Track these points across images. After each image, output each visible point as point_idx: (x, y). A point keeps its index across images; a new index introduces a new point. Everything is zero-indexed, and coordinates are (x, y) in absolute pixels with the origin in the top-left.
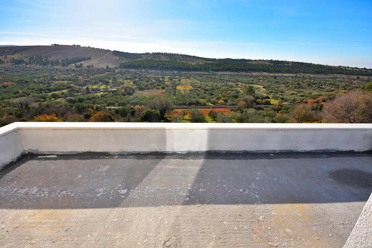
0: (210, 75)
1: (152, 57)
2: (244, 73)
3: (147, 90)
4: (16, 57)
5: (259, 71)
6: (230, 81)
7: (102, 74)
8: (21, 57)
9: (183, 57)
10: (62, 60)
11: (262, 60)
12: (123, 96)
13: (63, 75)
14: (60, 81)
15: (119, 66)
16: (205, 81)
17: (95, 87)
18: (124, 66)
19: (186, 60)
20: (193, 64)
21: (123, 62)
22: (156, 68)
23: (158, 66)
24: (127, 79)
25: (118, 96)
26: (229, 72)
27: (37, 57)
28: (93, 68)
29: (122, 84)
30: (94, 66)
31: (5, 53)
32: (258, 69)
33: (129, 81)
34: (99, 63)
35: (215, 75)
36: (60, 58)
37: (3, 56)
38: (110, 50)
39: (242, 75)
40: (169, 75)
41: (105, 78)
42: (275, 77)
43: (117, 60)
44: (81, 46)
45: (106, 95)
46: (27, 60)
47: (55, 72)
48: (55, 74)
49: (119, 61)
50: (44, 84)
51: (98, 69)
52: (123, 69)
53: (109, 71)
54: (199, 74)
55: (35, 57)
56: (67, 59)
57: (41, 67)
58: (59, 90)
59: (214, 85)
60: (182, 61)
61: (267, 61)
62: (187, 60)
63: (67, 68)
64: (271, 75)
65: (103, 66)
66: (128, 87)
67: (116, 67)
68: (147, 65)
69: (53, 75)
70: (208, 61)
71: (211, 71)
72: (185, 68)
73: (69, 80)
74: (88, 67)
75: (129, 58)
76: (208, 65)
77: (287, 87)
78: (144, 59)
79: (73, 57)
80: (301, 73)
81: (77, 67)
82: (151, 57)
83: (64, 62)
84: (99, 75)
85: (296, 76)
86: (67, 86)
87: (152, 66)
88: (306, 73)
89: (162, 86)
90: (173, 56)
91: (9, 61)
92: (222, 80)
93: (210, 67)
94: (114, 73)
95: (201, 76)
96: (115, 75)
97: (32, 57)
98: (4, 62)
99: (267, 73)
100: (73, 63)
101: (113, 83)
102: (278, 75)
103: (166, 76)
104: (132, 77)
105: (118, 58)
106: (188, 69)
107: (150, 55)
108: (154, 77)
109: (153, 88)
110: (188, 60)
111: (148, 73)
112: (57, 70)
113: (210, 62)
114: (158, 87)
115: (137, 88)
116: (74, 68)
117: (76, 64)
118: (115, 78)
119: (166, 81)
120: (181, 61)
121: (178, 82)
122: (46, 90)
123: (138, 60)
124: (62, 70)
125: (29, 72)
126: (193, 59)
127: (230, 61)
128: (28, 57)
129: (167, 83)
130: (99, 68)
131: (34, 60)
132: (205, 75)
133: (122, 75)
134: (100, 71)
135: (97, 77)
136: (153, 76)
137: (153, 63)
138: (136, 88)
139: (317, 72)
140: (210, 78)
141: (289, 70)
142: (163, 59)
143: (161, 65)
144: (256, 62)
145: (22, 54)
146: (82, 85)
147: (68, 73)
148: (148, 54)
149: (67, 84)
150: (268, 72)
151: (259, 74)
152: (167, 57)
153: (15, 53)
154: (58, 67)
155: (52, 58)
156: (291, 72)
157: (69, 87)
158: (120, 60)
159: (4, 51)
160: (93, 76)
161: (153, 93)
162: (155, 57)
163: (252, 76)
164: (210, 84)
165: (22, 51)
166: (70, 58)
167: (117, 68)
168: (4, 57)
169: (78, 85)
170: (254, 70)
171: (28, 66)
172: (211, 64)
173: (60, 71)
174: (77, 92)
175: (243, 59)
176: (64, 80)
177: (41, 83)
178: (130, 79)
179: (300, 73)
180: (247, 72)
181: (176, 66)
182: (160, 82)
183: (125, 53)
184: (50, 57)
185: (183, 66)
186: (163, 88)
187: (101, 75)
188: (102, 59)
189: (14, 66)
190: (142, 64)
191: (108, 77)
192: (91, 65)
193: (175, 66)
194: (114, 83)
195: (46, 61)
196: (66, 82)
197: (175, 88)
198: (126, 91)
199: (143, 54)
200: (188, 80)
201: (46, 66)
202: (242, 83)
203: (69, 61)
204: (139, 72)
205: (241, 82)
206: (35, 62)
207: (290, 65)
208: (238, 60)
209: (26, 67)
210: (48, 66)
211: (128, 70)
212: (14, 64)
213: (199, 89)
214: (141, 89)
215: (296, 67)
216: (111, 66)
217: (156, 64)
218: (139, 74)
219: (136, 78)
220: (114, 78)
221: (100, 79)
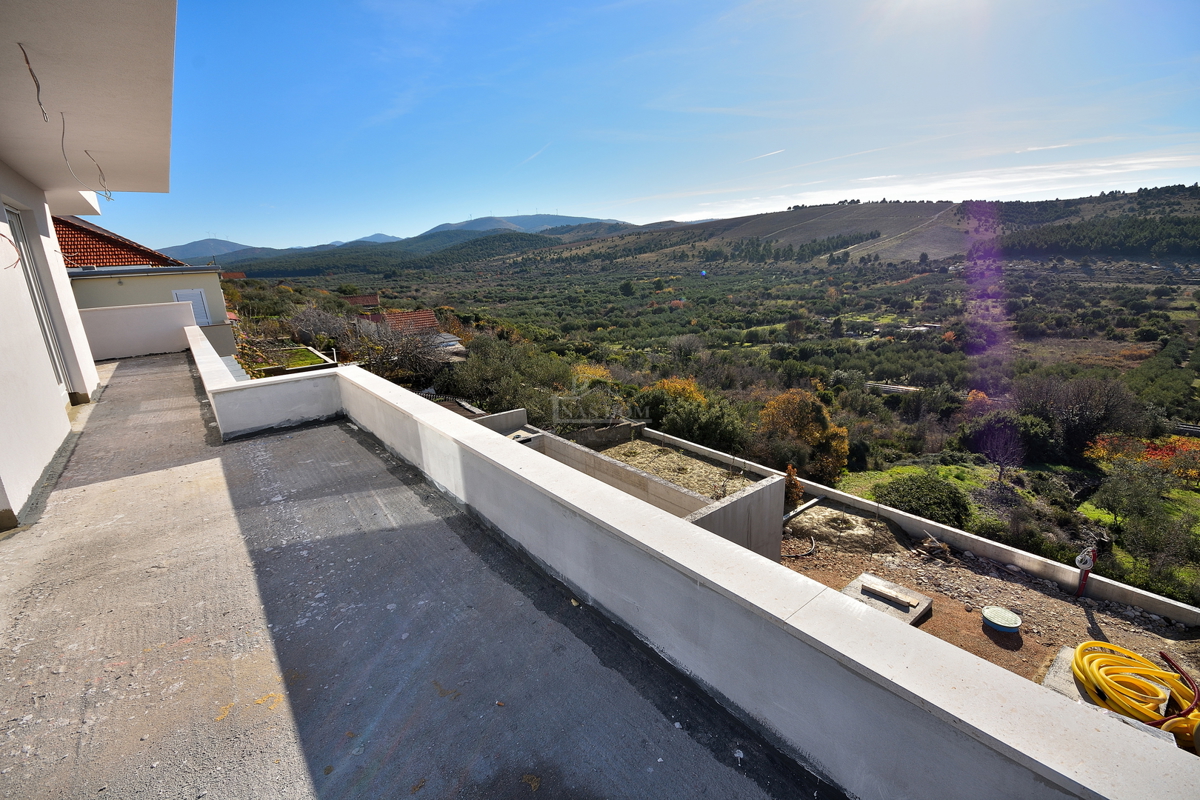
1: (1131, 209)
3: (1056, 340)
7: (897, 280)
8: (721, 244)
10: (802, 246)
12: (939, 355)
13: (791, 285)
14: (779, 301)
17: (863, 319)
18: (985, 251)
21: (988, 236)
22: (1137, 252)
23: (1152, 242)
24: (983, 296)
25: (922, 353)
27: (751, 242)
28: (877, 263)
29: (959, 312)
30: (881, 256)
31: (696, 237)
33: (989, 302)
34: (900, 247)
36: (799, 240)
37: (689, 243)
38: (951, 202)
41: (905, 291)
43: (967, 232)
44: (862, 202)
45: (884, 344)
46: (728, 251)
47: (776, 278)
48: (774, 283)
49: (972, 234)
50: (744, 306)
51: (890, 265)
52: (979, 262)
53: (924, 271)
55: (745, 243)
56: (815, 241)
57: (751, 264)
58: (769, 323)
63: (808, 266)
65: (912, 254)
66: (974, 325)
68: (1092, 241)
69: (769, 286)
73: (802, 298)
74: (862, 259)
75: (1019, 220)
78: (1087, 218)
79: (831, 237)
81: (832, 261)
82: (1127, 206)
83: (803, 251)
84: (889, 284)
86: (790, 312)
87: (1121, 244)
89: (1145, 325)
91: (696, 253)
94: (943, 276)
96: (943, 282)
97: (741, 242)
98: (688, 256)
100: (827, 250)
101: (924, 309)
103: (1183, 287)
104: (1007, 288)
105: (973, 223)
107: (1122, 202)
108: (1114, 290)
109: (1092, 332)
112: (783, 271)
114: (1118, 331)
115: (1015, 328)
116: (824, 265)
117: (831, 255)
118: (938, 294)
119: (1176, 309)
122: (742, 321)
123: (1058, 223)
124: (794, 272)
125: (726, 278)
128: (733, 244)
129: (1178, 316)
130: (895, 262)
131: (743, 250)
133: (970, 282)
134: (895, 271)
135: (879, 290)
136: (1114, 285)
137: (1130, 231)
138: (1006, 330)
142: (1191, 210)
143: (1169, 236)
145: (724, 238)
146: (827, 313)
147: (806, 278)
148: (1112, 196)
149: (792, 308)
153: (711, 235)
154: (787, 264)
155: (781, 241)
157: (793, 317)
158: (976, 230)
159: (694, 234)
160: (868, 286)
161: (1084, 353)
165: (726, 229)
166: (822, 237)
167: (956, 259)
168: (691, 245)
169: (817, 313)
171: (727, 264)
173: (787, 276)
174: (809, 330)
176: (789, 298)
177: (739, 304)
178: (995, 296)
182: (1140, 309)
184: (777, 241)
186: (1147, 337)
187: (895, 284)
188: (914, 234)
189: (702, 266)
190: (1067, 241)
191: (917, 288)
192: (874, 255)
194: (929, 308)
195: (766, 250)
196: (790, 303)
198: (958, 338)
199: (1091, 200)
201: (762, 264)
203: (817, 248)
204: (1046, 269)
206: (743, 254)
209: (723, 268)
210: (766, 263)
211: (999, 263)
212: (704, 262)
214: (1031, 334)
216: (936, 253)
217: (1146, 233)
218: (1045, 278)
219: (1023, 291)
220: (933, 292)
221: (887, 296)
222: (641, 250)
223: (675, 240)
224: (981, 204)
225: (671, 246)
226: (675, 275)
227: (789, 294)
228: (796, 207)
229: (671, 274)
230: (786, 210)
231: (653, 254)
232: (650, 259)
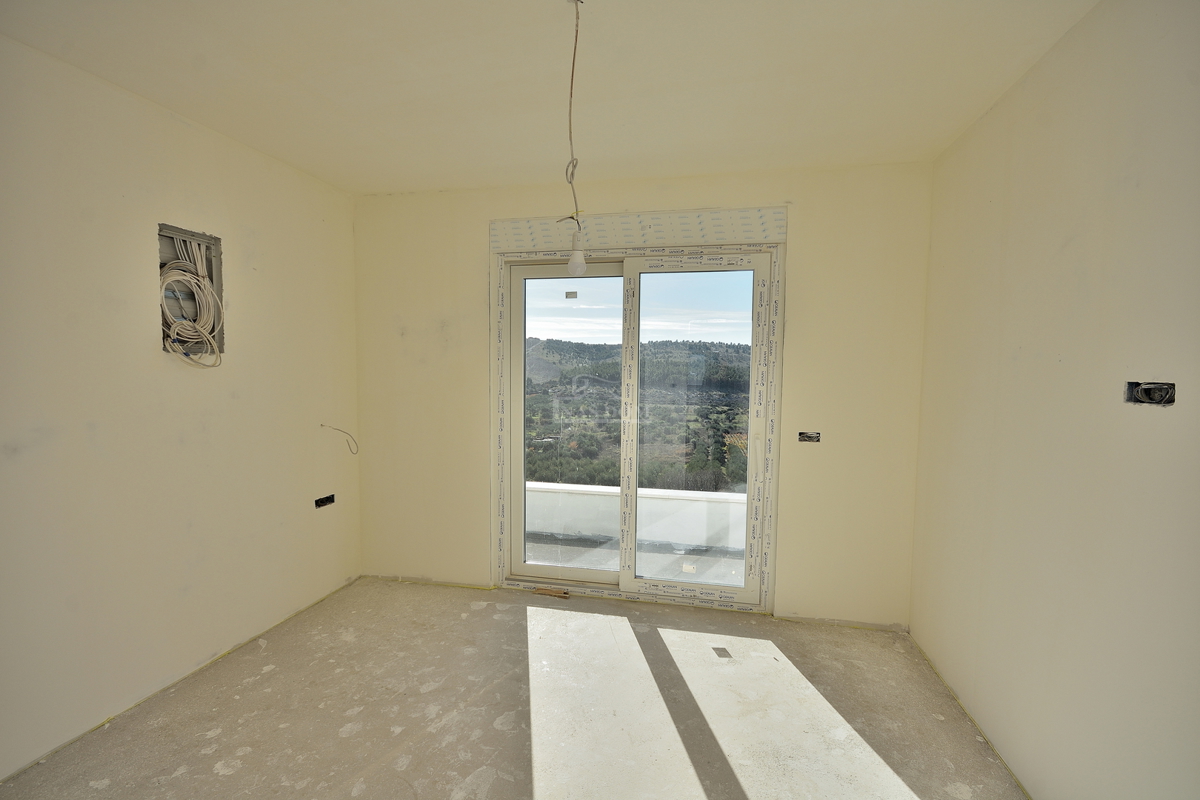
9: (738, 352)
12: (573, 460)
15: (557, 380)
66: (584, 436)
67: (550, 382)
89: (681, 432)
94: (546, 396)
104: (592, 407)
105: (557, 357)
118: (549, 411)
119: (691, 421)
121: (727, 423)
138: (604, 438)
158: (560, 362)
161: (658, 453)
167: (552, 384)
186: (685, 440)
197: (720, 439)
198: (579, 447)
218: (612, 400)
220: (544, 410)
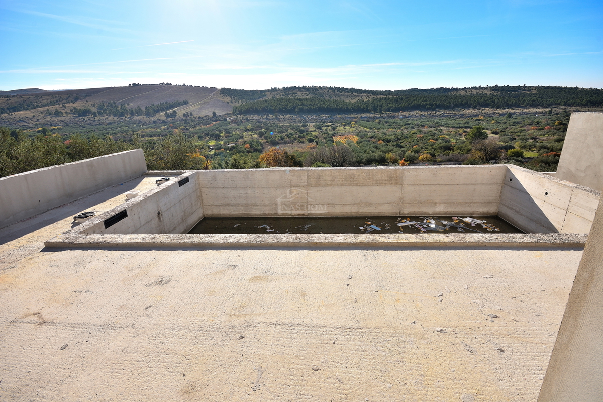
0: (384, 119)
1: (283, 95)
2: (447, 112)
3: (284, 145)
4: (79, 105)
5: (475, 107)
6: (423, 126)
7: (206, 125)
8: (87, 105)
10: (146, 108)
11: (478, 87)
13: (149, 129)
16: (379, 127)
18: (239, 111)
19: (339, 96)
20: (353, 101)
21: (237, 104)
22: (291, 111)
23: (295, 107)
24: (247, 130)
26: (419, 111)
27: (110, 104)
28: (192, 117)
29: (242, 137)
30: (193, 113)
31: (63, 100)
32: (472, 102)
33: (250, 133)
34: (200, 108)
35: (394, 117)
36: (142, 104)
37: (59, 104)
38: (216, 88)
39: (443, 115)
40: (314, 122)
41: (213, 130)
42: (510, 115)
43: (228, 103)
44: (173, 85)
46: (94, 109)
47: (137, 126)
48: (137, 128)
49: (230, 103)
51: (199, 117)
52: (239, 116)
53: (216, 121)
54: (365, 117)
55: (106, 104)
56: (153, 105)
57: (115, 118)
59: (398, 133)
60: (334, 98)
61: (487, 88)
62: (342, 96)
63: (154, 118)
64: (500, 111)
65: (208, 112)
68: (276, 107)
69: (134, 129)
70: (378, 95)
71: (386, 111)
72: (341, 108)
73: (160, 135)
74: (184, 115)
75: (246, 98)
76: (380, 102)
77: (540, 129)
78: (270, 98)
79: (162, 102)
80: (560, 106)
81: (168, 116)
82: (281, 94)
83: (148, 109)
84: (203, 127)
85: (550, 112)
87: (286, 108)
88: (569, 105)
90: (317, 90)
91: (69, 111)
92: (408, 124)
93: (384, 105)
95: (369, 121)
96: (227, 125)
97: (102, 104)
98: (62, 113)
99: (491, 110)
100: (163, 110)
101: (226, 137)
102: (513, 111)
103: (308, 124)
106: (346, 110)
107: (279, 92)
108: (290, 126)
109: (293, 141)
110: (344, 95)
111: (279, 119)
112: (140, 122)
113: (382, 96)
114: (301, 139)
115: (267, 142)
116: (164, 118)
117: (166, 113)
120: (331, 98)
123: (261, 100)
124: (147, 122)
125: (100, 126)
126: (352, 94)
127: (417, 93)
128: (96, 105)
129: (314, 133)
130: (201, 116)
131: (105, 109)
132: (375, 118)
133: (238, 125)
134: (202, 120)
135: (200, 129)
136: (289, 124)
137: (286, 103)
139: (591, 102)
140: (387, 122)
141: (534, 101)
142: (300, 95)
143: (299, 105)
144: (466, 92)
145: (87, 101)
147: (156, 125)
148: (275, 90)
150: (493, 107)
151: (476, 111)
152: (308, 93)
153: (76, 99)
154: (140, 117)
155: (131, 104)
156: (539, 105)
159: (61, 98)
160: (193, 128)
162: (287, 95)
163: (462, 116)
164: (390, 132)
165: (87, 96)
166: (157, 103)
168: (61, 106)
170: (467, 105)
171: (97, 118)
172: (385, 99)
173: (143, 124)
175: (442, 89)
176: (151, 136)
178: (251, 130)
179: (556, 106)
180: (453, 108)
181: (325, 106)
182: (302, 131)
183: (240, 90)
184: (128, 104)
185: (337, 105)
187: (206, 127)
188: (205, 103)
189: (77, 119)
190: (268, 107)
191: (217, 128)
192: (189, 113)
193: (323, 105)
194: (228, 136)
195: (123, 109)
199: (268, 91)
200: (347, 127)
201: (124, 118)
202: (448, 127)
203: (156, 108)
204: (264, 119)
205: (446, 127)
206: (107, 112)
207: (534, 92)
208: (432, 90)
209: (95, 120)
210: (126, 117)
211: (246, 116)
212: (77, 117)
213: (373, 140)
214: (274, 143)
215: (546, 95)
216: (219, 112)
217: (292, 104)
219: (260, 127)
221: (206, 132)
222: (15, 109)
223: (45, 102)
224: (229, 90)
225: (43, 106)
226: (55, 126)
227: (150, 134)
228: (134, 85)
229: (51, 125)
230: (128, 86)
231: (28, 112)
232: (27, 115)
